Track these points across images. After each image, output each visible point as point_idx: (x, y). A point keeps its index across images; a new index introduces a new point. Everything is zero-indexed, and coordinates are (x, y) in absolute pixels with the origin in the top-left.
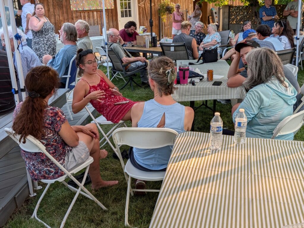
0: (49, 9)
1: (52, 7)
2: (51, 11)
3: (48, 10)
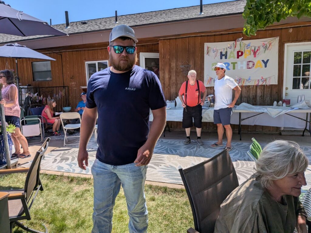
0: (170, 76)
1: (174, 74)
2: (172, 78)
3: (169, 78)
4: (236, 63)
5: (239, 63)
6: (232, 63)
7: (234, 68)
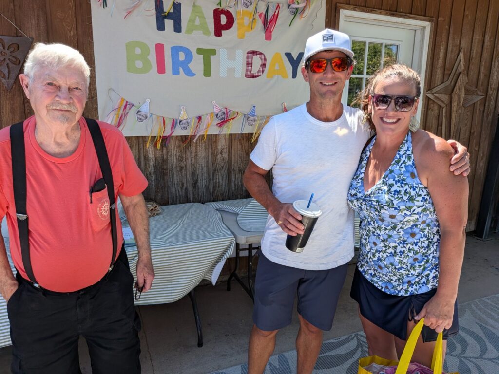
4: (213, 52)
5: (222, 53)
6: (200, 51)
7: (207, 73)
